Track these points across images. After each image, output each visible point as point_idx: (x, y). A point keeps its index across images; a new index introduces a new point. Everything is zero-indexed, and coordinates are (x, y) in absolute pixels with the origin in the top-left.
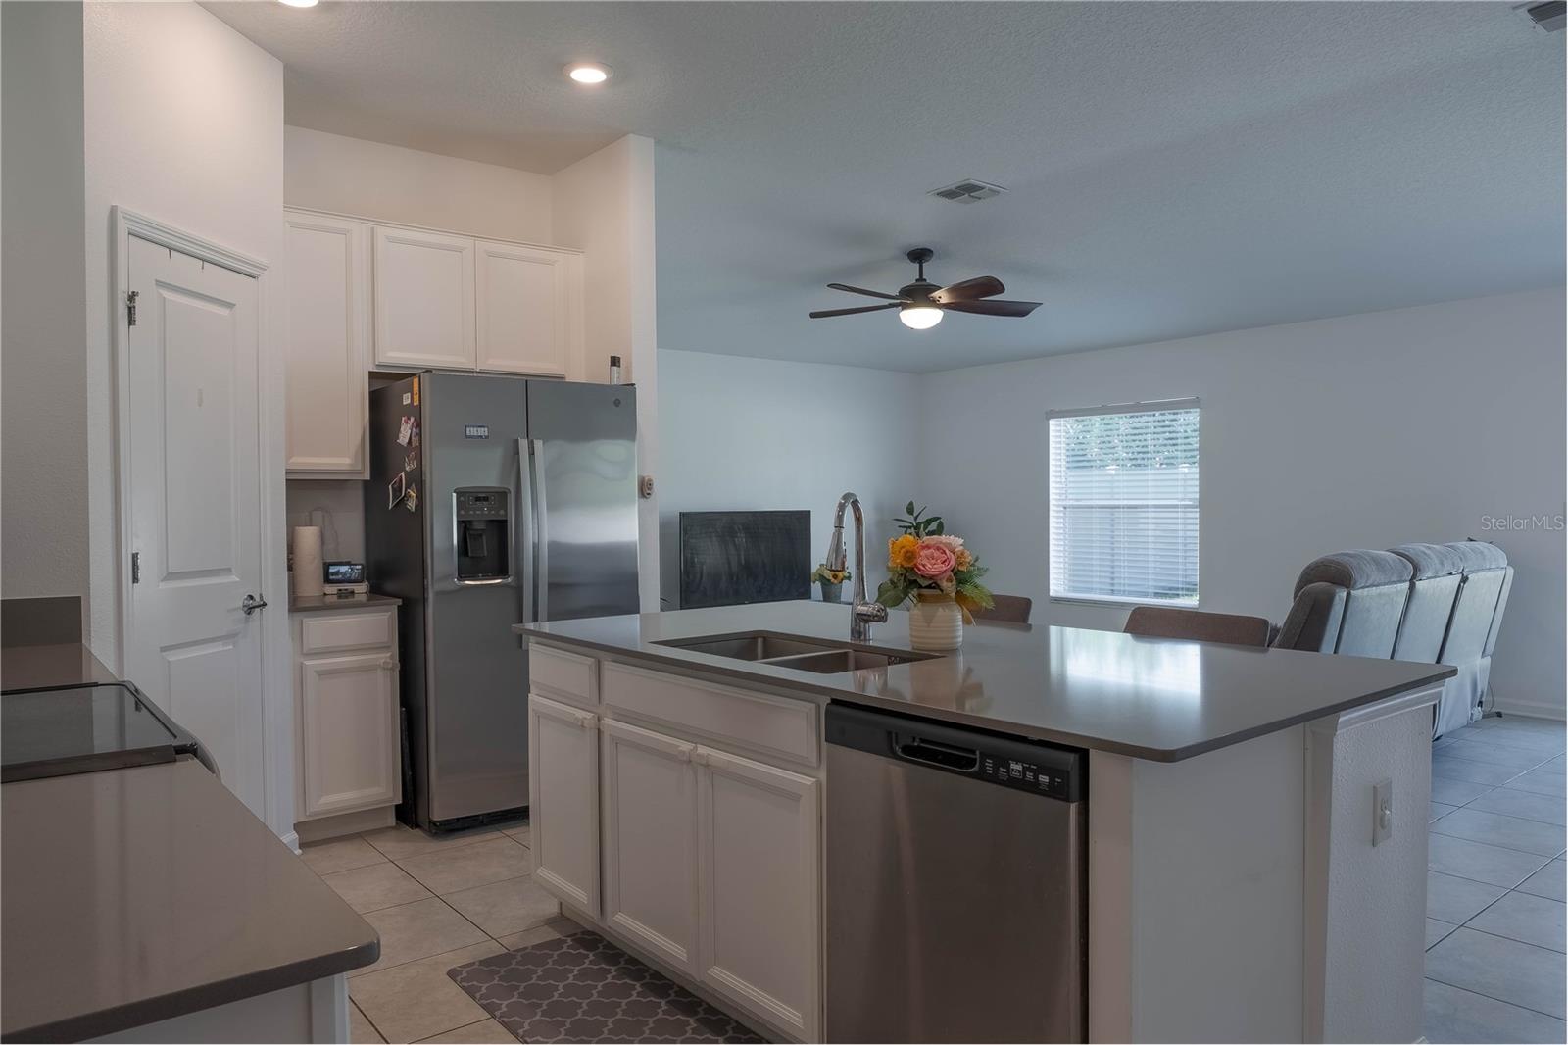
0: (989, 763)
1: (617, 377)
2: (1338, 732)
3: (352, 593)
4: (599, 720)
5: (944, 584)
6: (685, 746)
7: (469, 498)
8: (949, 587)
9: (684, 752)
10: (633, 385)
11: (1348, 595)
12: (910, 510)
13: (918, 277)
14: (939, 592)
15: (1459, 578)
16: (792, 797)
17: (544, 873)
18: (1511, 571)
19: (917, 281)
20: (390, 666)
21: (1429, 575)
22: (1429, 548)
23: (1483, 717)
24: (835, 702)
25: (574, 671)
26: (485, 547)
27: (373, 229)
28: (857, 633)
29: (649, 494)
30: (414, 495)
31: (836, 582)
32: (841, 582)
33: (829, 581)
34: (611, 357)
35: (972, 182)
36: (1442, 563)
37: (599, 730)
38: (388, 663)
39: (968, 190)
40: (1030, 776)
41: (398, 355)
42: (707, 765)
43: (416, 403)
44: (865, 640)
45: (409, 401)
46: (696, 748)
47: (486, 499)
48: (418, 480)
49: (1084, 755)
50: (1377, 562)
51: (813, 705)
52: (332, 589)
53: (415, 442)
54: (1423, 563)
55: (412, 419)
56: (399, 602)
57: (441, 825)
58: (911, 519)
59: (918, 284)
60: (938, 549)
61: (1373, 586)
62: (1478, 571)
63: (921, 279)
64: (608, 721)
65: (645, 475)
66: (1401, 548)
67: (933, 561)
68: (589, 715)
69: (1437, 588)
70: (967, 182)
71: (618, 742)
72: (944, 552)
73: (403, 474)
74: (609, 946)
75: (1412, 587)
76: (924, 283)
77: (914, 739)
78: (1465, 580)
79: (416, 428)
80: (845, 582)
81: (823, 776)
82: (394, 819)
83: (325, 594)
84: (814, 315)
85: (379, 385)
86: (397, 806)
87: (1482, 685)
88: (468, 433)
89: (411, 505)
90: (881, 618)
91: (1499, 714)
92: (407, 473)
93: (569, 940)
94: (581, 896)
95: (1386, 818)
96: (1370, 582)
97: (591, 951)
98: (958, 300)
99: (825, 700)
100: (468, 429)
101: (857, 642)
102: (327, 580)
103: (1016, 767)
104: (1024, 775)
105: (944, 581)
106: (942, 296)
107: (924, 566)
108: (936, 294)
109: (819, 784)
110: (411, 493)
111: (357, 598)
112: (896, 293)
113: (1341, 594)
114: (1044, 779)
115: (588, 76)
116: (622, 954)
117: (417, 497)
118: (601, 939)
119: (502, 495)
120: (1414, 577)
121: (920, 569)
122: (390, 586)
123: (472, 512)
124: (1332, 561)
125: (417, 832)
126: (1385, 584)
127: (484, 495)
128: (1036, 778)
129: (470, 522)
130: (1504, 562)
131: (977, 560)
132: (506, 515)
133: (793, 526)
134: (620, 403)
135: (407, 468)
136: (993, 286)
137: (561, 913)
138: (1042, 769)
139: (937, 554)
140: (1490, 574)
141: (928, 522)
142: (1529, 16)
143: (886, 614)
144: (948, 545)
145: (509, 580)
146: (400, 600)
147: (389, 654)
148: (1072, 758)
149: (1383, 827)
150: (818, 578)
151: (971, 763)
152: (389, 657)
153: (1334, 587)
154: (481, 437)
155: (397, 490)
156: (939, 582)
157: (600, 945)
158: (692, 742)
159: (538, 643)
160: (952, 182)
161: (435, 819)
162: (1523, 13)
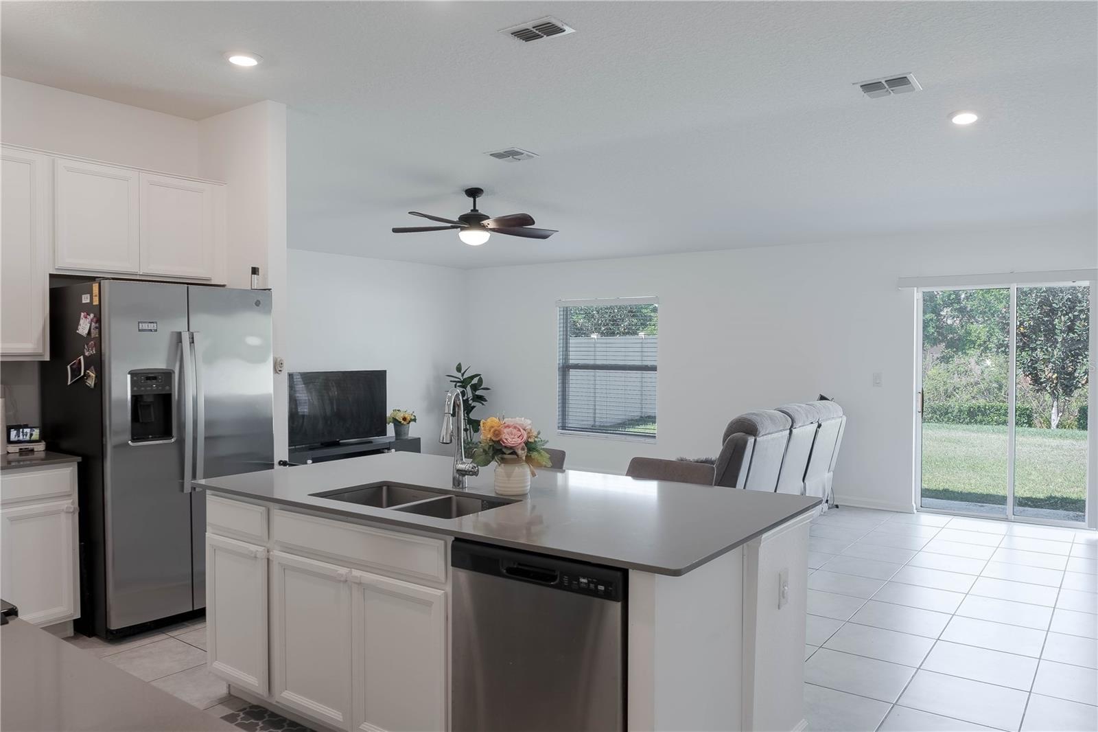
0: (566, 579)
1: (257, 282)
2: (762, 545)
3: (32, 451)
4: (268, 552)
5: (520, 452)
6: (343, 571)
7: (139, 377)
8: (522, 453)
9: (342, 575)
10: (270, 289)
11: (755, 440)
12: (459, 369)
13: (472, 208)
14: (516, 457)
15: (816, 425)
16: (427, 604)
17: (219, 666)
18: (845, 418)
19: (472, 210)
20: (71, 510)
21: (800, 425)
22: (800, 407)
23: (829, 508)
24: (457, 539)
25: (248, 517)
26: (153, 415)
27: (53, 161)
28: (457, 483)
29: (280, 371)
30: (94, 375)
31: (405, 423)
32: (409, 423)
33: (400, 422)
34: (252, 268)
35: (516, 149)
36: (807, 418)
37: (268, 559)
38: (70, 508)
39: (512, 154)
40: (592, 586)
41: (75, 262)
42: (360, 584)
43: (96, 302)
44: (463, 488)
45: (88, 301)
46: (351, 572)
47: (155, 378)
48: (98, 363)
49: (624, 573)
50: (771, 418)
51: (443, 542)
52: (14, 449)
53: (94, 333)
54: (796, 417)
55: (92, 315)
56: (79, 459)
57: (117, 633)
58: (459, 375)
59: (473, 213)
60: (515, 428)
61: (769, 434)
62: (827, 420)
63: (475, 210)
64: (277, 554)
65: (277, 357)
66: (785, 407)
67: (513, 436)
68: (261, 549)
69: (804, 432)
70: (512, 149)
71: (285, 568)
72: (519, 430)
73: (82, 357)
74: (273, 715)
75: (791, 432)
76: (476, 213)
77: (514, 564)
78: (819, 426)
79: (96, 323)
80: (412, 423)
81: (449, 589)
82: (72, 630)
83: (8, 453)
84: (396, 230)
85: (58, 285)
86: (75, 621)
87: (828, 490)
88: (140, 327)
89: (91, 382)
90: (474, 473)
91: (837, 507)
92: (85, 358)
93: (241, 714)
94: (252, 681)
95: (785, 592)
96: (767, 432)
97: (260, 720)
98: (501, 227)
99: (450, 539)
100: (140, 324)
101: (457, 490)
102: (9, 442)
103: (584, 580)
104: (589, 585)
105: (520, 450)
106: (490, 223)
107: (506, 439)
108: (485, 222)
109: (446, 595)
110: (91, 373)
111: (36, 455)
112: (456, 219)
113: (751, 440)
114: (601, 588)
115: (243, 61)
116: (284, 720)
117: (96, 377)
118: (266, 711)
119: (168, 375)
120: (792, 426)
121: (504, 442)
122: (65, 444)
123: (143, 389)
124: (745, 419)
125: (94, 639)
126: (776, 432)
127: (153, 375)
128: (596, 587)
129: (141, 396)
130: (841, 413)
131: (539, 433)
132: (171, 389)
133: (374, 383)
134: (260, 303)
135: (87, 354)
136: (527, 220)
137: (229, 693)
138: (600, 582)
139: (515, 431)
140: (833, 421)
141: (472, 377)
142: (861, 90)
143: (478, 471)
144: (521, 425)
145: (173, 440)
146: (80, 458)
147: (71, 501)
148: (619, 574)
149: (784, 597)
150: (391, 420)
151: (554, 578)
152: (71, 503)
153: (747, 436)
154: (151, 330)
155: (76, 371)
156: (516, 451)
157: (266, 715)
158: (348, 568)
159: (213, 495)
160: (501, 149)
161: (112, 629)
162: (858, 87)
